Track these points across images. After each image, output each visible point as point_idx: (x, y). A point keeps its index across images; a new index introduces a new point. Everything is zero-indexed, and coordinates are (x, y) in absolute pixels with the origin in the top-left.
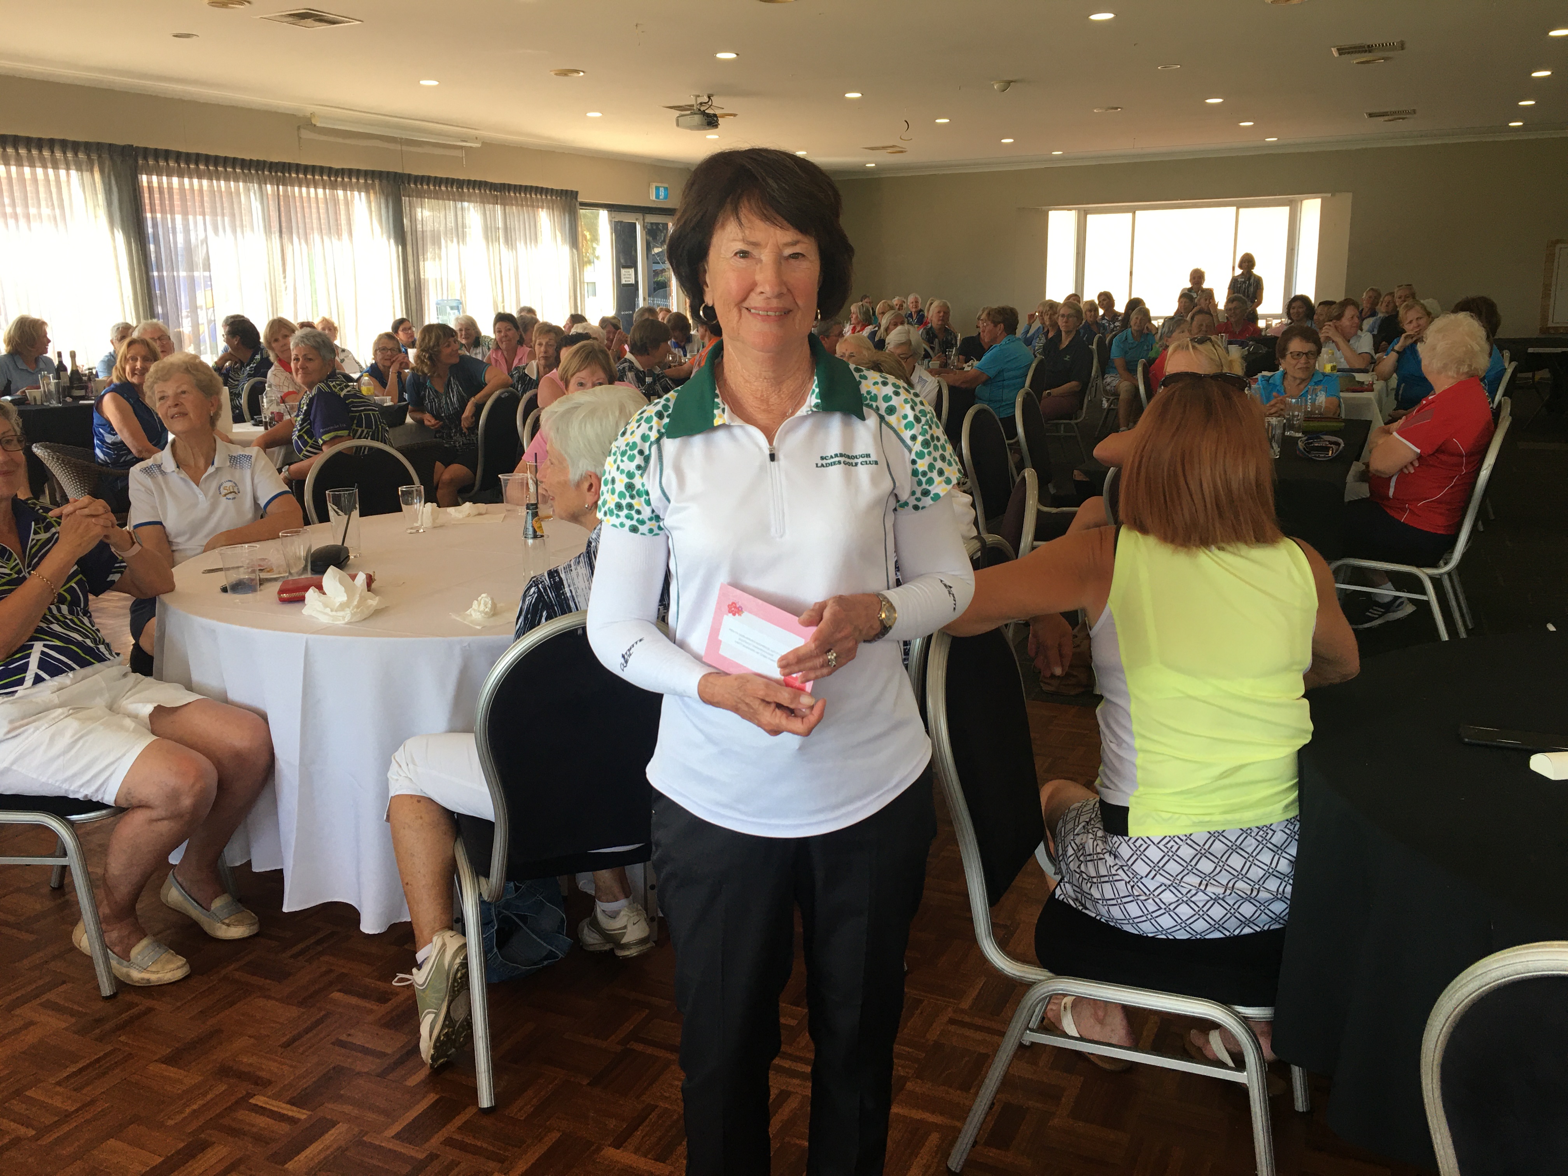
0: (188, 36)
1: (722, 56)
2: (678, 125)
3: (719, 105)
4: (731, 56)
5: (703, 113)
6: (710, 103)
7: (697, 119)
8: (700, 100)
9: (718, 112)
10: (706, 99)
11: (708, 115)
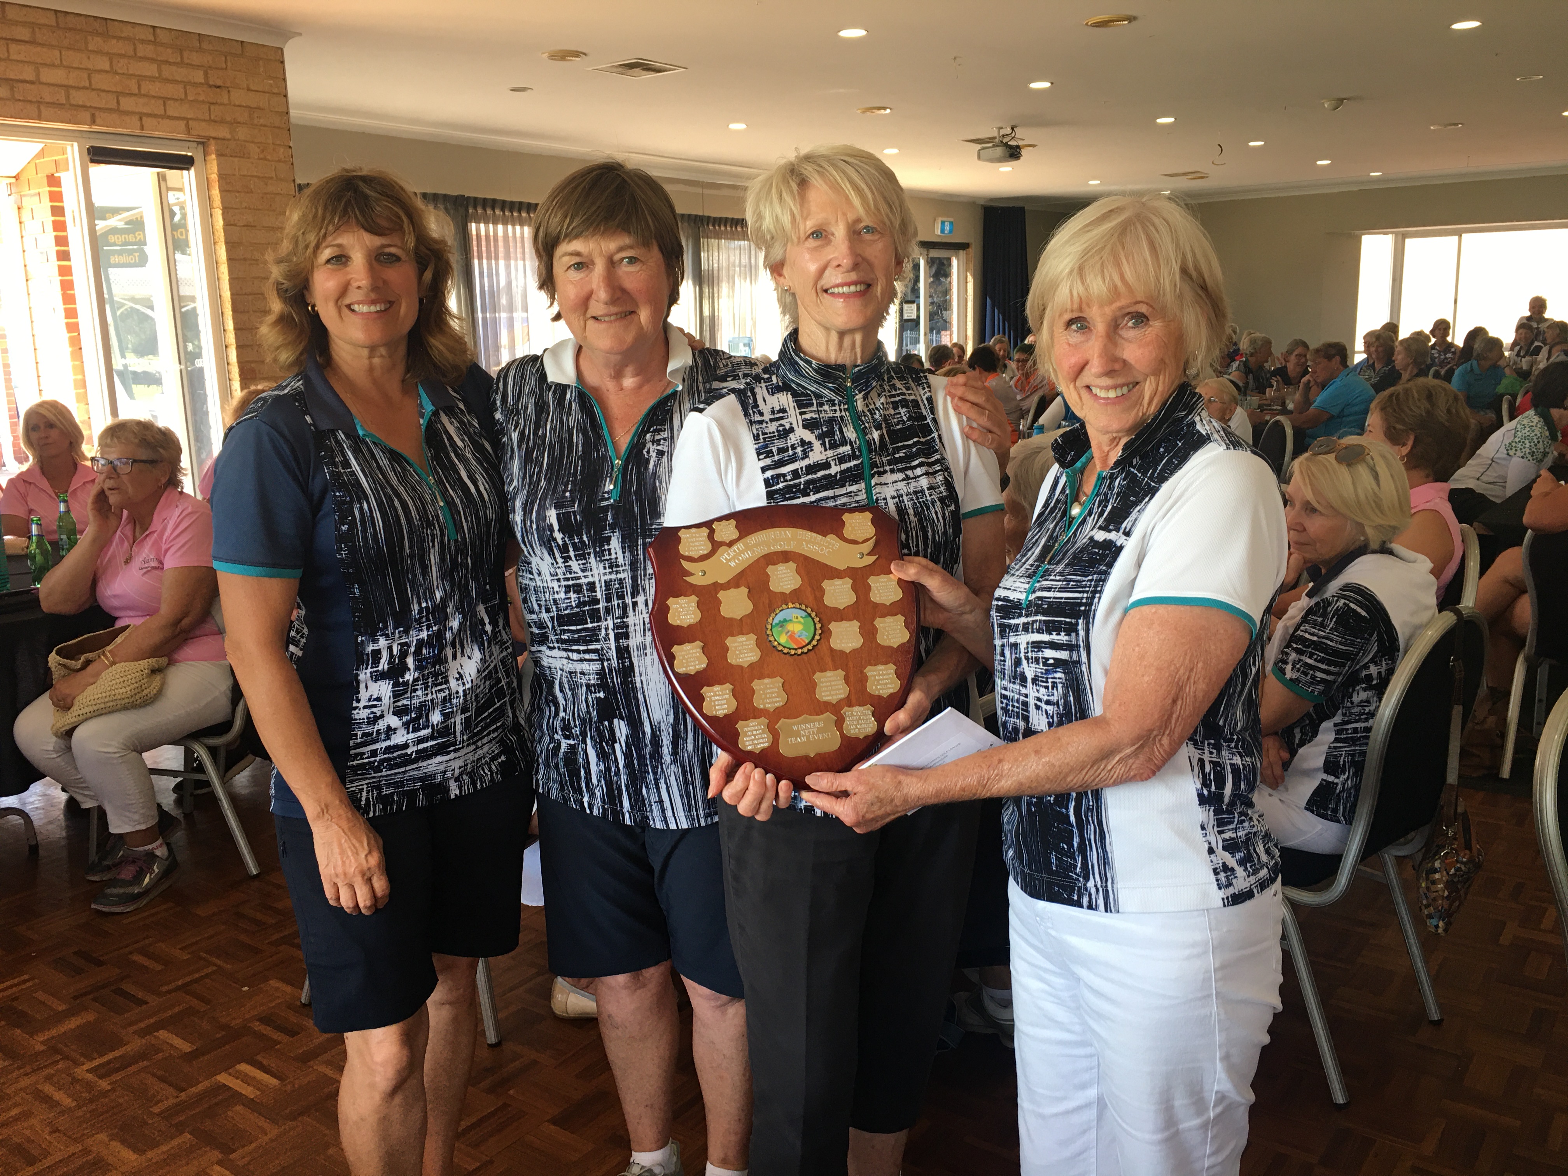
0: (523, 89)
1: (1036, 85)
2: (979, 158)
3: (1023, 136)
4: (1046, 85)
5: (1006, 145)
6: (1013, 135)
7: (999, 151)
8: (1002, 132)
9: (1021, 143)
10: (1009, 131)
11: (1011, 147)
